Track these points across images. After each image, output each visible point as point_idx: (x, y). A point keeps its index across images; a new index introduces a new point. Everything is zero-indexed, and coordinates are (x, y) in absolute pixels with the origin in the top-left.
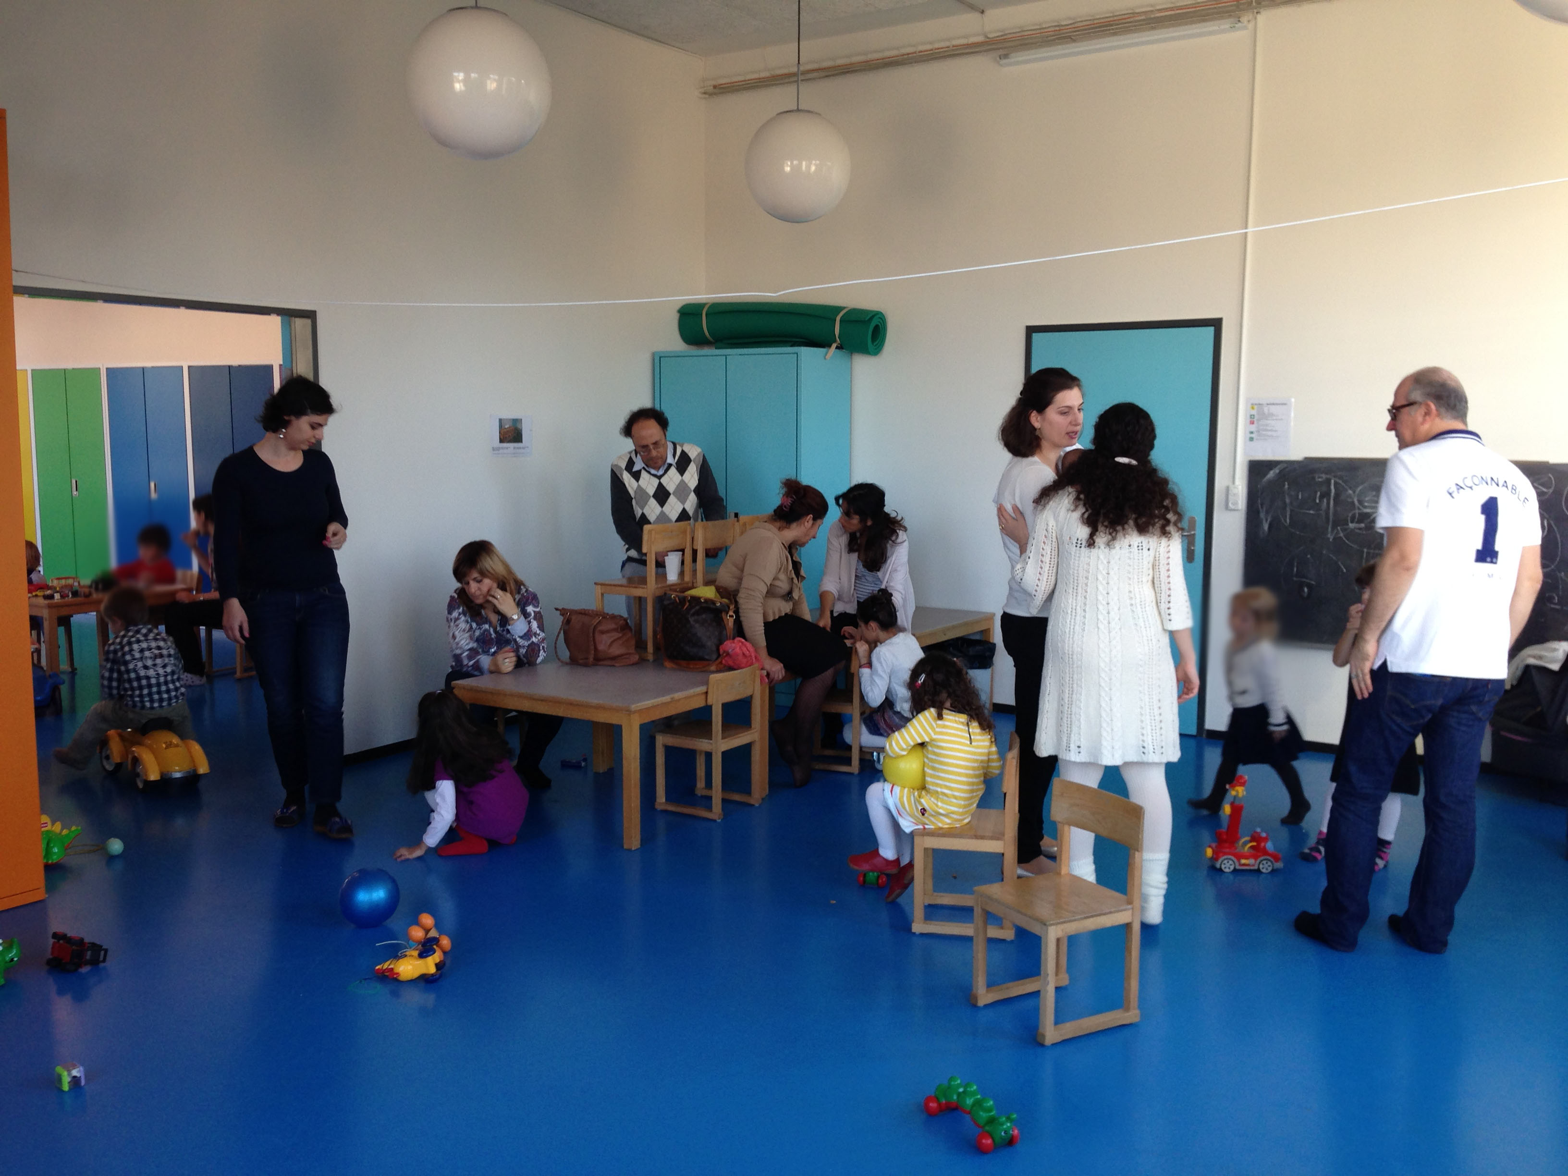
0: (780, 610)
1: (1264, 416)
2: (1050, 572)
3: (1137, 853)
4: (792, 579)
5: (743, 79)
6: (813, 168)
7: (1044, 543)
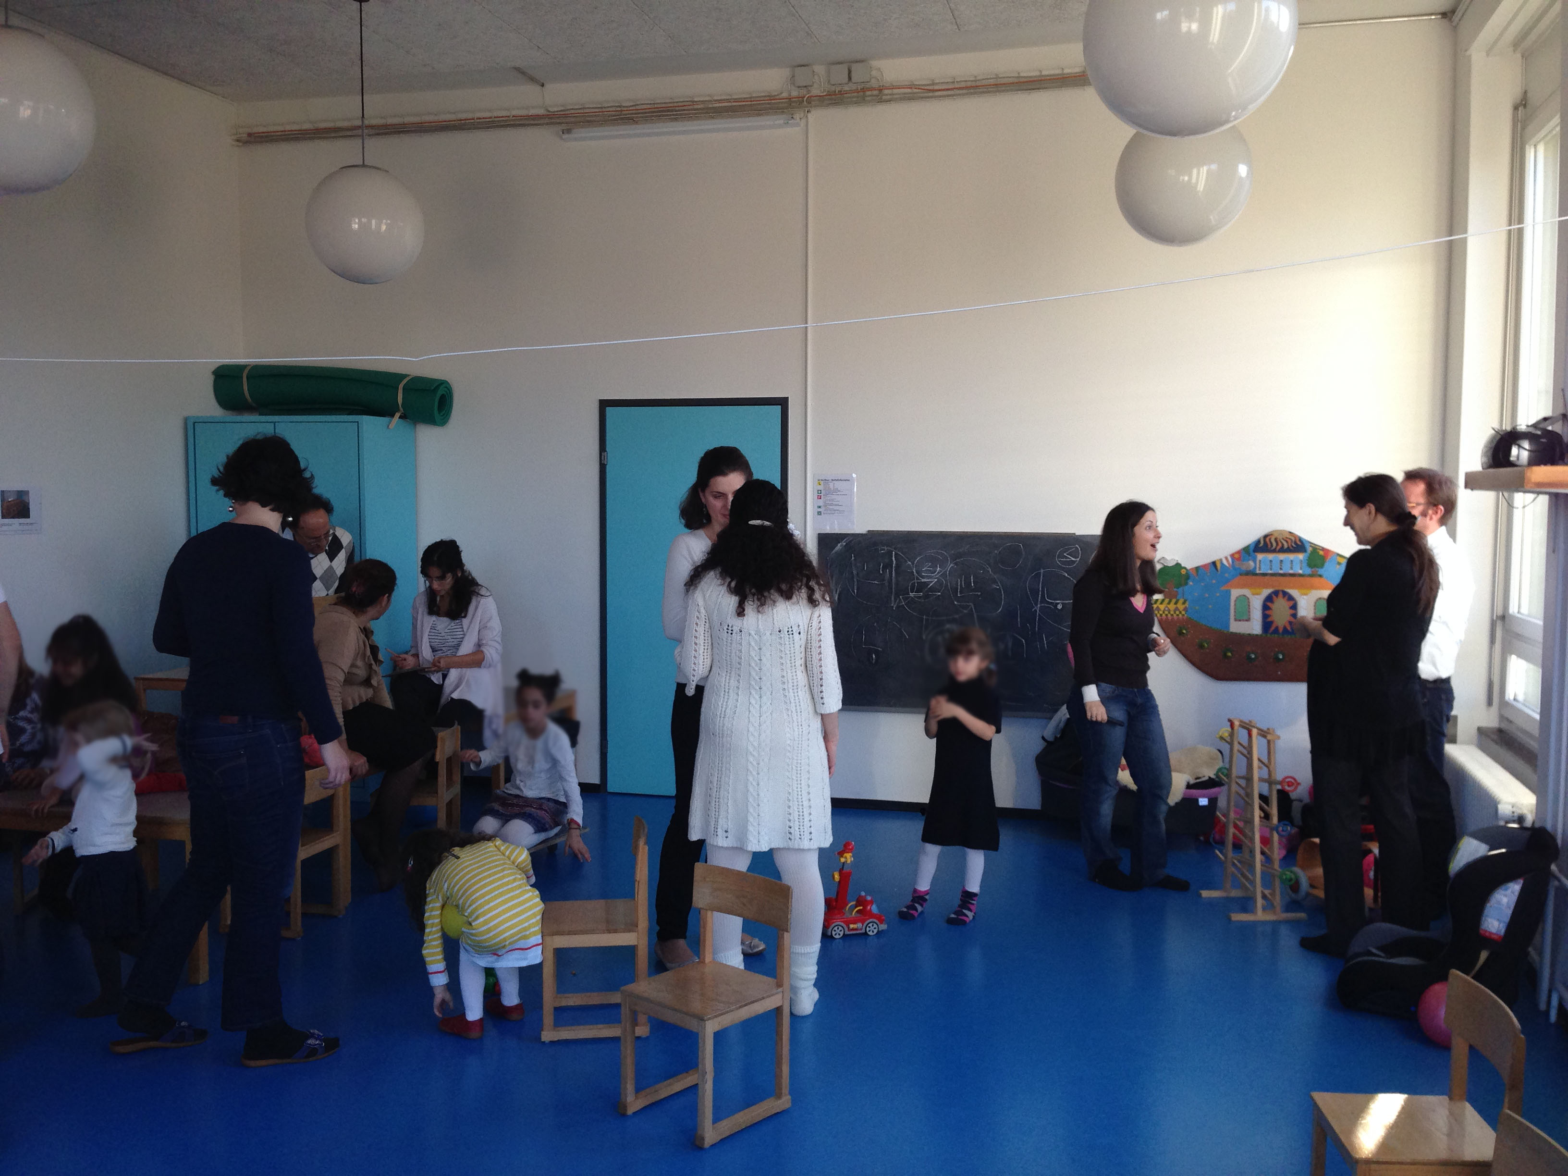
0: (360, 697)
1: (829, 492)
2: (705, 654)
3: (786, 934)
4: (371, 665)
5: (283, 129)
6: (384, 227)
7: (697, 624)
